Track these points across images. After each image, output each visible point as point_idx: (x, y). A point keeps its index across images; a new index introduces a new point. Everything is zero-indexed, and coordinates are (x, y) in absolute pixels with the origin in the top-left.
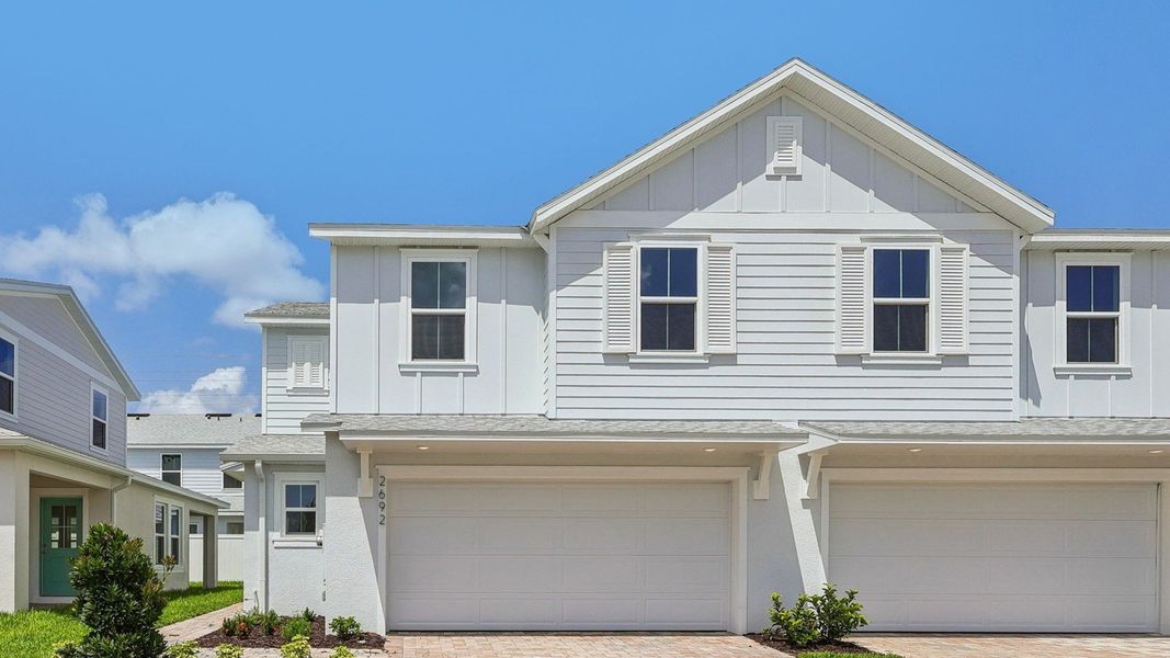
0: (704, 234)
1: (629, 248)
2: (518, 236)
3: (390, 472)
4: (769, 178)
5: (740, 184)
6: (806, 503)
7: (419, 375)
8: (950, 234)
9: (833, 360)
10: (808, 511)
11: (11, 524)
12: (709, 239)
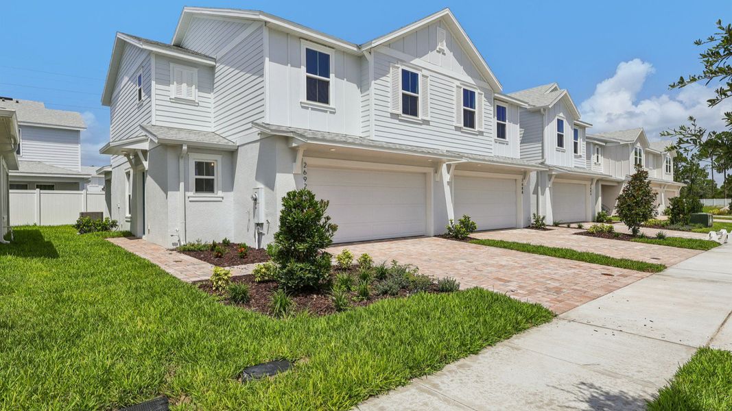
0: (420, 68)
1: (398, 68)
2: (355, 49)
3: (310, 161)
4: (437, 51)
6: (449, 183)
7: (310, 109)
8: (479, 87)
10: (450, 186)
12: (422, 71)
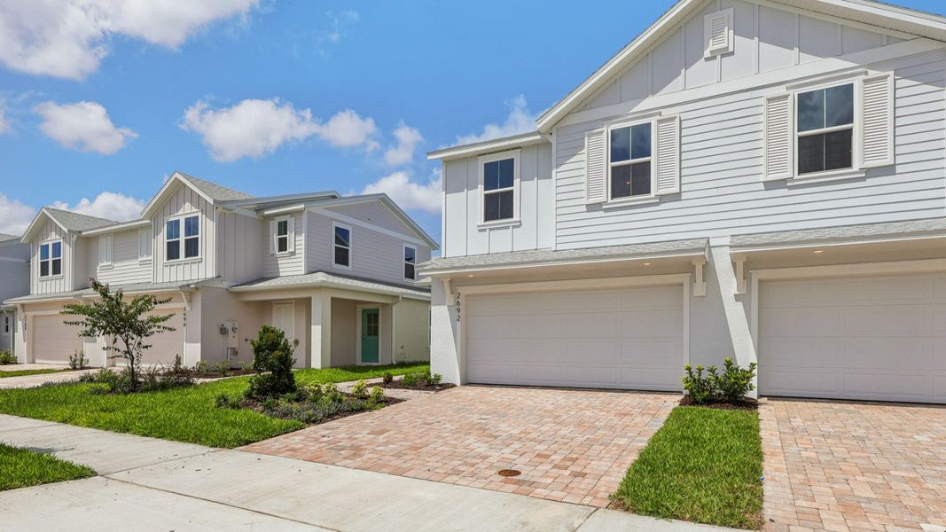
0: (656, 111)
1: (602, 132)
3: (464, 291)
4: (707, 59)
5: (683, 71)
6: (737, 298)
7: (488, 230)
8: (873, 66)
9: (762, 186)
10: (740, 303)
11: (318, 325)
12: (660, 114)
